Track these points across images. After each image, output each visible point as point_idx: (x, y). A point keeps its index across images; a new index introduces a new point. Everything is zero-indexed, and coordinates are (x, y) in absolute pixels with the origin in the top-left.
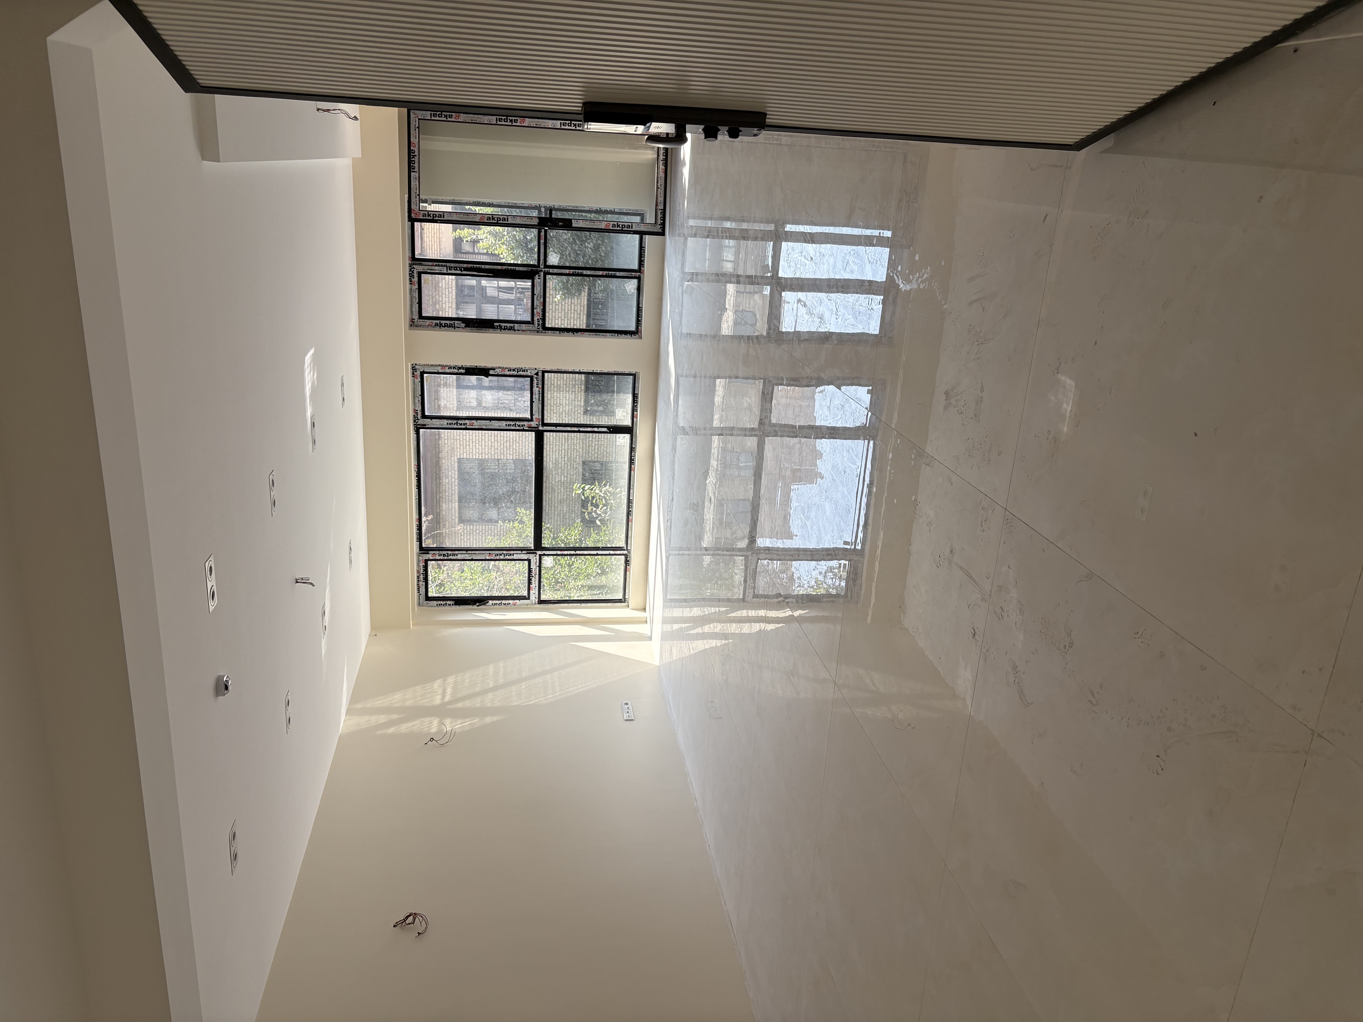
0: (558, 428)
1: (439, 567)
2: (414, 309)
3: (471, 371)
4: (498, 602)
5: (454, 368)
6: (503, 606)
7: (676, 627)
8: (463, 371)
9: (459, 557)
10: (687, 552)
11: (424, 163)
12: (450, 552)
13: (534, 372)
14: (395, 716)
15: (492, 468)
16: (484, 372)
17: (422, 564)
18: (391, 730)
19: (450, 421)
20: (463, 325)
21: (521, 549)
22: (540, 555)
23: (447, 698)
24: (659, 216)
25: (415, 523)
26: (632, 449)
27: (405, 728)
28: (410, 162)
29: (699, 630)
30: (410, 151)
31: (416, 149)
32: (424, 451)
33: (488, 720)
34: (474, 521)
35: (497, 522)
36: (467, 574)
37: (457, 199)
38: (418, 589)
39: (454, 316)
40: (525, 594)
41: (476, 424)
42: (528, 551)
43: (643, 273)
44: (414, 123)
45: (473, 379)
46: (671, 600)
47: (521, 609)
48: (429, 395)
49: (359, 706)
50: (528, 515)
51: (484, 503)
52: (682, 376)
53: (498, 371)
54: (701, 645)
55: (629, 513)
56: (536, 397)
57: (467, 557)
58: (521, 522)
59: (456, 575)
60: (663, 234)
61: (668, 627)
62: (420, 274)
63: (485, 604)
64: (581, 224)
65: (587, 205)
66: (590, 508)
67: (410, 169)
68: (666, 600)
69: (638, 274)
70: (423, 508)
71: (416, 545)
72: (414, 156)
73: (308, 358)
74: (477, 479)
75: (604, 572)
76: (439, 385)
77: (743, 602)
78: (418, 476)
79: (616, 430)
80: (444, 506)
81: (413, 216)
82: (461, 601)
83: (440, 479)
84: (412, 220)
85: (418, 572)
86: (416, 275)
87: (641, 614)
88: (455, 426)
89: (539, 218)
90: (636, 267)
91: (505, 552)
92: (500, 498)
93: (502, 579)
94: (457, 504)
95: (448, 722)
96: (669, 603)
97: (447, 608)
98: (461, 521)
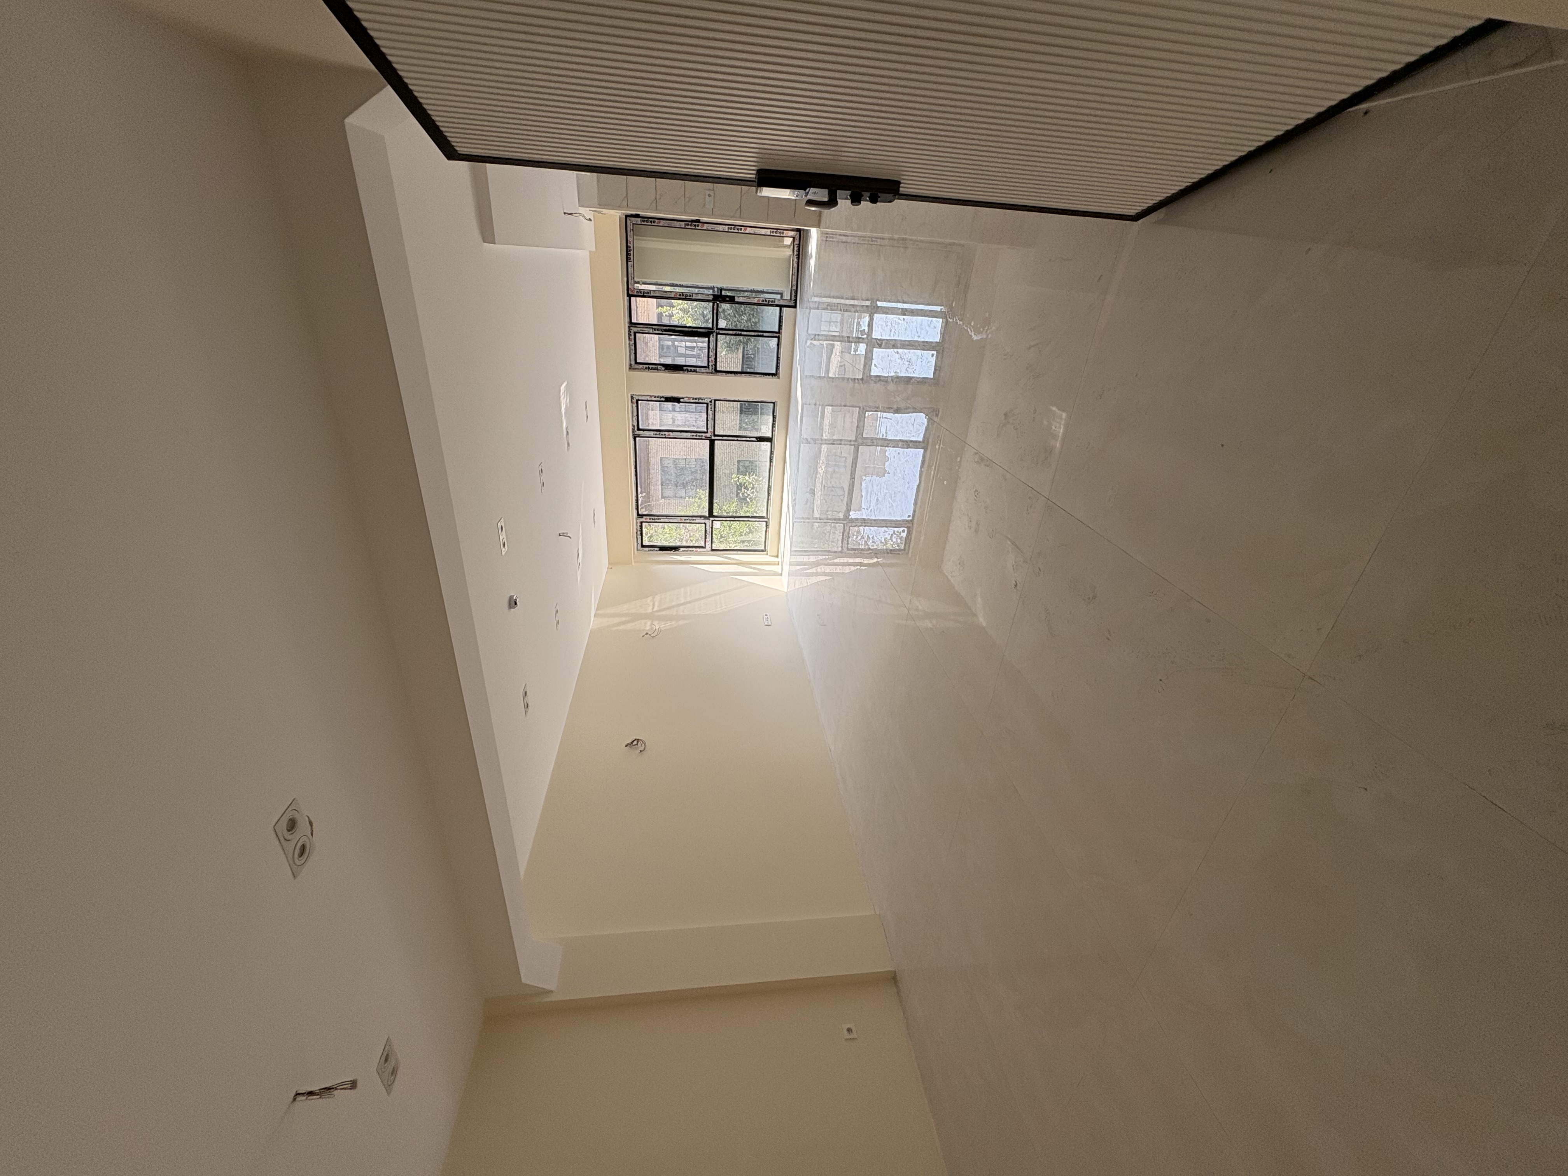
0: (725, 438)
1: (650, 525)
2: (632, 358)
3: (668, 399)
4: (686, 549)
5: (658, 397)
6: (689, 552)
7: (798, 567)
8: (663, 399)
9: (662, 520)
10: (807, 521)
11: (636, 255)
12: (656, 517)
13: (709, 400)
14: (624, 619)
15: (682, 464)
16: (677, 400)
17: (639, 524)
18: (622, 627)
19: (655, 433)
20: (663, 368)
21: (701, 517)
22: (712, 521)
23: (655, 609)
24: (793, 294)
25: (634, 499)
26: (772, 453)
27: (629, 626)
28: (628, 254)
29: (814, 570)
30: (627, 247)
31: (631, 245)
32: (640, 454)
33: (681, 623)
34: (670, 497)
35: (685, 498)
36: (667, 530)
37: (660, 281)
38: (637, 540)
39: (658, 362)
40: (704, 545)
41: (672, 434)
42: (705, 517)
43: (781, 334)
44: (630, 227)
45: (669, 405)
46: (796, 551)
47: (700, 554)
48: (642, 416)
49: (601, 612)
50: (705, 494)
51: (677, 486)
52: (806, 404)
53: (686, 400)
54: (815, 579)
55: (769, 494)
56: (710, 417)
57: (666, 520)
58: (700, 498)
59: (660, 531)
60: (795, 307)
61: (793, 568)
62: (635, 333)
63: (678, 550)
64: (741, 300)
65: (745, 287)
66: (743, 490)
67: (628, 260)
68: (791, 551)
69: (777, 335)
70: (639, 489)
71: (635, 512)
72: (630, 250)
73: (563, 388)
74: (672, 470)
75: (751, 532)
76: (649, 409)
77: (841, 554)
78: (636, 468)
79: (761, 439)
80: (652, 488)
81: (630, 293)
82: (663, 548)
83: (649, 470)
84: (630, 296)
85: (637, 529)
86: (632, 334)
87: (775, 559)
88: (659, 436)
89: (713, 295)
90: (777, 330)
91: (690, 518)
92: (687, 483)
93: (688, 534)
94: (660, 486)
95: (656, 623)
96: (794, 552)
97: (655, 552)
98: (663, 497)
